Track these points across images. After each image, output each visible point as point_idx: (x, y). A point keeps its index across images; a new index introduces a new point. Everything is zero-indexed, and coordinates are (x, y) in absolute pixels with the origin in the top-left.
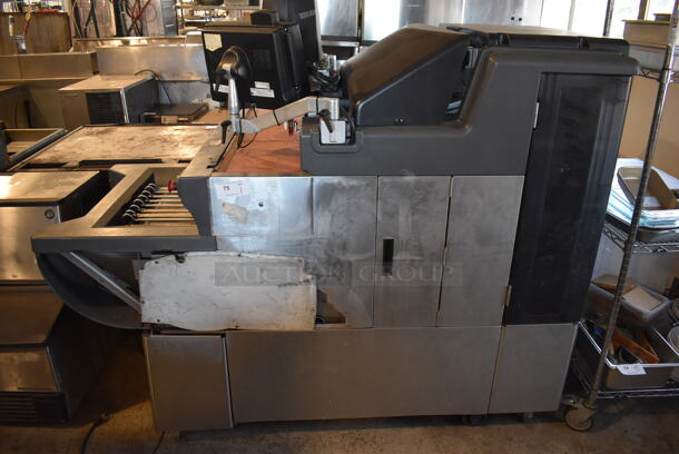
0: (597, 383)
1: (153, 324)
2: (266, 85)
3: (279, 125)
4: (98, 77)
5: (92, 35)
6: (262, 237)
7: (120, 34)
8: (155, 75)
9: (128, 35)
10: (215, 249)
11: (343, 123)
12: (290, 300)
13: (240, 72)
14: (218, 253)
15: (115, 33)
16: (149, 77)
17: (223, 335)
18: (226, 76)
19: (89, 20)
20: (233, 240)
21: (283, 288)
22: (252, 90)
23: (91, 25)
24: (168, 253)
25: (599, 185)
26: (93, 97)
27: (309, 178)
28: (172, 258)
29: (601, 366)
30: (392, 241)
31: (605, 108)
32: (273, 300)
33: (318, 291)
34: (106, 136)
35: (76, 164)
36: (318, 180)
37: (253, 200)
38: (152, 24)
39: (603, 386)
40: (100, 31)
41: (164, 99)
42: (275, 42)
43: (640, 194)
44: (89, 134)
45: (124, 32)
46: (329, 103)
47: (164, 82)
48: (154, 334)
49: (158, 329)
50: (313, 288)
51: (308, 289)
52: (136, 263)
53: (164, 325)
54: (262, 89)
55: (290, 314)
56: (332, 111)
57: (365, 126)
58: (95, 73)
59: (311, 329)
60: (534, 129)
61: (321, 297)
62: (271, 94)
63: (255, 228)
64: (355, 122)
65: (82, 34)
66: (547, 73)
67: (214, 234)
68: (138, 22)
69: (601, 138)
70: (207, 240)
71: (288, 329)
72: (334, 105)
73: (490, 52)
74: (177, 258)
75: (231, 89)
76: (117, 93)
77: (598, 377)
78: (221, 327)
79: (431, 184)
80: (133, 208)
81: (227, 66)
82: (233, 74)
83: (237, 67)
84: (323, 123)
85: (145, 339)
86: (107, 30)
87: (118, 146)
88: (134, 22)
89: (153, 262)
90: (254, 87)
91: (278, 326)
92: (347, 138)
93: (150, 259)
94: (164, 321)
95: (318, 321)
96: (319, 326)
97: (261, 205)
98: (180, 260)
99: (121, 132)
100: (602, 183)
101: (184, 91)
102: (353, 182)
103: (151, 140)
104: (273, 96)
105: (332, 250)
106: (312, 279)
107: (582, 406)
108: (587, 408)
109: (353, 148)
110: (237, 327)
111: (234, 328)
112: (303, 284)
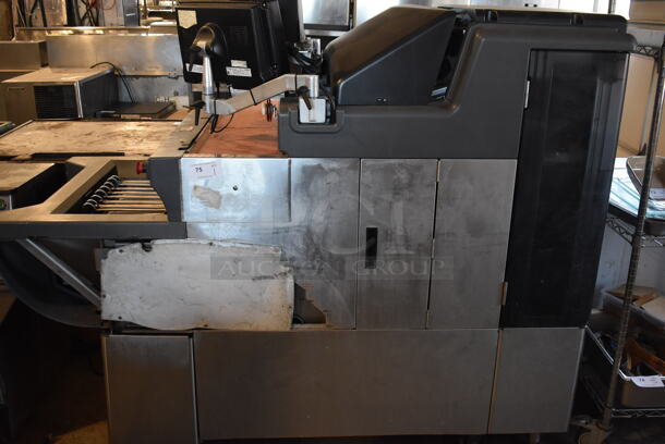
0: (610, 399)
1: (114, 322)
2: (242, 64)
3: (256, 104)
4: (47, 70)
5: (39, 23)
6: (235, 223)
7: (71, 23)
8: (115, 68)
9: (82, 25)
10: (185, 236)
11: (324, 101)
12: (264, 296)
13: (216, 49)
14: (188, 241)
15: (66, 23)
16: (106, 70)
17: (191, 336)
18: (200, 54)
19: (35, 5)
20: (204, 227)
21: (258, 281)
22: (228, 69)
23: (38, 12)
24: (133, 241)
25: (599, 171)
26: (42, 90)
27: (287, 160)
28: (138, 246)
29: (614, 378)
30: (376, 229)
31: (601, 88)
32: (247, 295)
33: (296, 285)
34: (60, 131)
35: (27, 157)
36: (297, 162)
37: (226, 183)
38: (110, 12)
39: (618, 403)
40: (48, 18)
41: (124, 96)
42: (253, 17)
43: (646, 180)
44: (39, 129)
45: (77, 21)
46: (309, 80)
47: (125, 76)
48: (114, 334)
49: (119, 327)
50: (290, 281)
51: (285, 283)
52: (98, 252)
53: (126, 323)
54: (239, 68)
55: (265, 312)
56: (311, 89)
57: (346, 105)
58: (44, 65)
59: (288, 329)
60: (525, 109)
61: (299, 292)
62: (248, 73)
63: (229, 214)
64: (336, 101)
65: (27, 23)
66: (538, 50)
67: (184, 220)
68: (94, 10)
69: (598, 119)
70: (175, 226)
71: (262, 328)
72: (313, 81)
73: (477, 28)
74: (144, 247)
75: (206, 69)
76: (70, 87)
77: (612, 391)
78: (189, 326)
79: (419, 168)
80: (94, 198)
81: (202, 44)
82: (209, 52)
83: (213, 44)
84: (302, 101)
85: (104, 339)
86: (56, 17)
87: (75, 140)
88: (89, 10)
89: (117, 250)
90: (230, 66)
91: (251, 325)
92: (327, 117)
93: (114, 247)
94: (126, 318)
95: (296, 320)
96: (297, 326)
97: (235, 189)
98: (147, 249)
99: (75, 127)
100: (602, 168)
101: (147, 88)
102: (333, 164)
103: (111, 135)
104: (250, 75)
105: (312, 240)
106: (290, 271)
107: (595, 427)
108: (601, 429)
109: (333, 128)
110: (206, 325)
111: (203, 327)
112: (279, 277)
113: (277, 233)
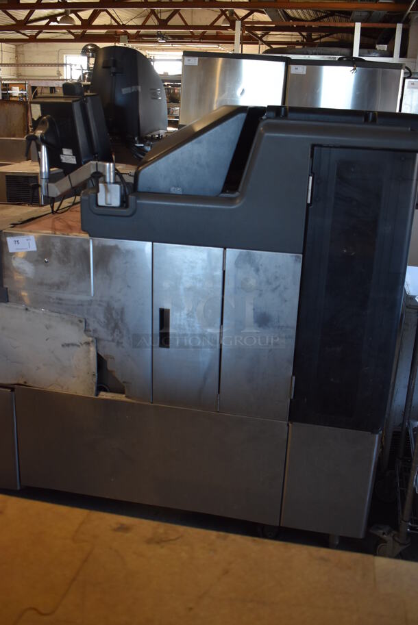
0: (406, 514)
2: (69, 152)
10: (7, 301)
12: (72, 362)
13: (50, 139)
14: (8, 305)
17: (13, 390)
21: (67, 348)
22: (62, 157)
29: (410, 492)
30: (168, 310)
32: (58, 359)
36: (97, 241)
42: (75, 110)
46: (105, 166)
50: (93, 349)
51: (89, 351)
54: (68, 156)
55: (74, 377)
56: (108, 175)
58: (28, 160)
59: (93, 396)
60: (308, 205)
62: (74, 160)
66: (321, 146)
67: (6, 286)
71: (72, 392)
72: (109, 168)
73: (266, 124)
75: (43, 155)
77: (407, 506)
78: (11, 381)
81: (38, 133)
82: (44, 140)
90: (63, 153)
91: (63, 387)
92: (121, 201)
95: (101, 387)
96: (101, 393)
97: (46, 261)
104: (75, 162)
105: (111, 314)
106: (92, 341)
107: (391, 539)
108: (398, 542)
109: (126, 212)
110: (25, 382)
111: (23, 383)
112: (84, 345)
113: (82, 305)
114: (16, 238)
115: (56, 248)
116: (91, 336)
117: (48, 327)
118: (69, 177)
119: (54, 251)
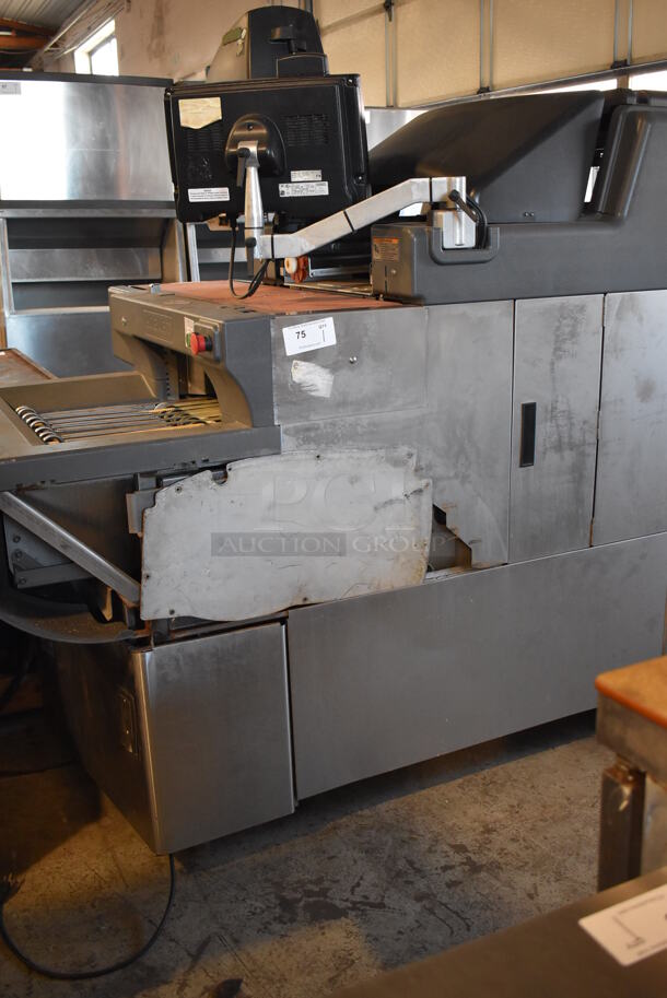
2: (315, 175)
17: (283, 621)
18: (244, 163)
21: (382, 511)
22: (285, 187)
28: (206, 477)
30: (534, 404)
42: (338, 98)
50: (425, 503)
51: (419, 505)
52: (133, 499)
53: (181, 619)
54: (304, 183)
59: (419, 583)
62: (323, 189)
67: (276, 423)
71: (385, 588)
72: (460, 185)
74: (215, 478)
79: (582, 308)
89: (173, 488)
90: (288, 180)
92: (477, 237)
93: (165, 486)
94: (181, 611)
95: (431, 566)
96: (432, 575)
97: (351, 361)
98: (221, 479)
104: (326, 192)
105: (454, 432)
106: (427, 485)
109: (482, 254)
110: (305, 599)
111: (300, 603)
112: (411, 498)
114: (300, 328)
115: (370, 334)
116: (425, 478)
117: (354, 480)
118: (345, 213)
119: (366, 339)
